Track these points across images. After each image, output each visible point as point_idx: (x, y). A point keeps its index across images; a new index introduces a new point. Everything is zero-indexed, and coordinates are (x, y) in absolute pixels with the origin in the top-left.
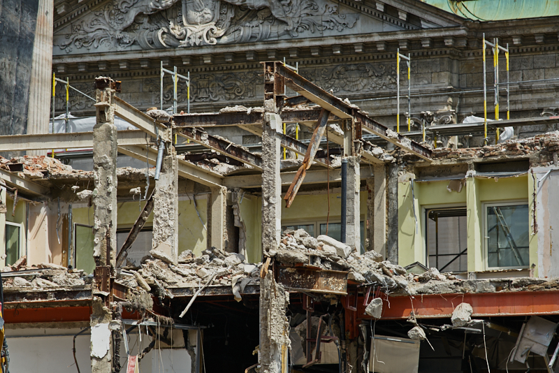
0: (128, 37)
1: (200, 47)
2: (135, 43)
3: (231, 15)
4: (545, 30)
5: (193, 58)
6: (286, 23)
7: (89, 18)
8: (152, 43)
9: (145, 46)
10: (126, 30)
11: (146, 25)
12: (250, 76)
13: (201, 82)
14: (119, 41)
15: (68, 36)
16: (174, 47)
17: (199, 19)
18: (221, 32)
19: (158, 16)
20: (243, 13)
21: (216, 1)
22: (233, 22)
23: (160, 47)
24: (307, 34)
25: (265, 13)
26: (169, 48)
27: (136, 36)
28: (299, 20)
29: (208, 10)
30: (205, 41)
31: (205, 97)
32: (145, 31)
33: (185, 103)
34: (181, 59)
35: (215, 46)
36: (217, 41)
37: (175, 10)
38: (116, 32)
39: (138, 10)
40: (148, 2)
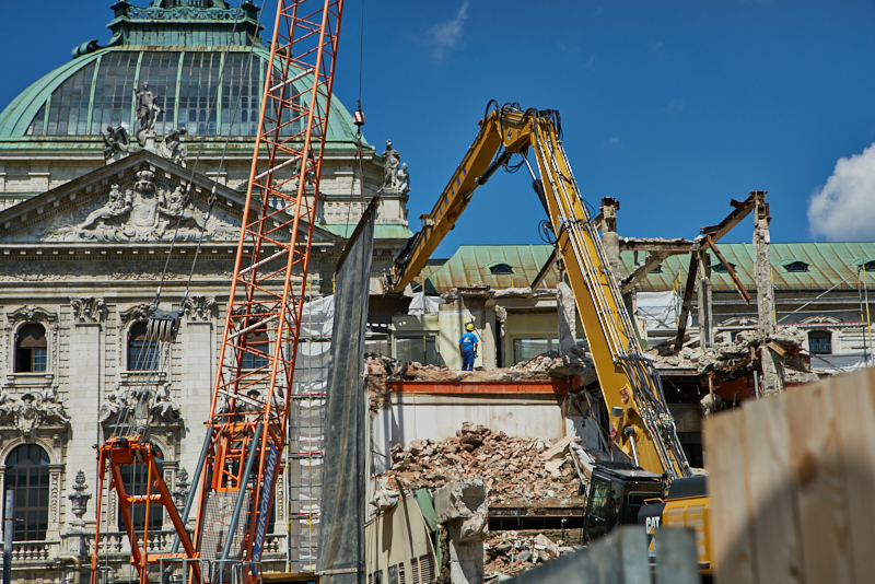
0: (88, 233)
1: (147, 242)
2: (94, 237)
3: (168, 222)
4: (384, 247)
5: (140, 249)
6: (206, 230)
7: (58, 219)
8: (107, 238)
9: (101, 237)
10: (86, 228)
11: (102, 223)
12: (179, 264)
14: (82, 235)
15: (42, 230)
16: (128, 242)
17: (144, 223)
18: (160, 234)
19: (112, 220)
20: (176, 221)
21: (156, 212)
22: (168, 227)
23: (114, 241)
24: (221, 238)
25: (191, 223)
26: (122, 241)
27: (94, 232)
28: (216, 229)
29: (150, 217)
30: (151, 238)
31: (146, 277)
32: (102, 230)
33: (131, 280)
34: (131, 249)
35: (159, 242)
36: (160, 239)
37: (125, 217)
38: (79, 228)
39: (98, 215)
40: (106, 210)
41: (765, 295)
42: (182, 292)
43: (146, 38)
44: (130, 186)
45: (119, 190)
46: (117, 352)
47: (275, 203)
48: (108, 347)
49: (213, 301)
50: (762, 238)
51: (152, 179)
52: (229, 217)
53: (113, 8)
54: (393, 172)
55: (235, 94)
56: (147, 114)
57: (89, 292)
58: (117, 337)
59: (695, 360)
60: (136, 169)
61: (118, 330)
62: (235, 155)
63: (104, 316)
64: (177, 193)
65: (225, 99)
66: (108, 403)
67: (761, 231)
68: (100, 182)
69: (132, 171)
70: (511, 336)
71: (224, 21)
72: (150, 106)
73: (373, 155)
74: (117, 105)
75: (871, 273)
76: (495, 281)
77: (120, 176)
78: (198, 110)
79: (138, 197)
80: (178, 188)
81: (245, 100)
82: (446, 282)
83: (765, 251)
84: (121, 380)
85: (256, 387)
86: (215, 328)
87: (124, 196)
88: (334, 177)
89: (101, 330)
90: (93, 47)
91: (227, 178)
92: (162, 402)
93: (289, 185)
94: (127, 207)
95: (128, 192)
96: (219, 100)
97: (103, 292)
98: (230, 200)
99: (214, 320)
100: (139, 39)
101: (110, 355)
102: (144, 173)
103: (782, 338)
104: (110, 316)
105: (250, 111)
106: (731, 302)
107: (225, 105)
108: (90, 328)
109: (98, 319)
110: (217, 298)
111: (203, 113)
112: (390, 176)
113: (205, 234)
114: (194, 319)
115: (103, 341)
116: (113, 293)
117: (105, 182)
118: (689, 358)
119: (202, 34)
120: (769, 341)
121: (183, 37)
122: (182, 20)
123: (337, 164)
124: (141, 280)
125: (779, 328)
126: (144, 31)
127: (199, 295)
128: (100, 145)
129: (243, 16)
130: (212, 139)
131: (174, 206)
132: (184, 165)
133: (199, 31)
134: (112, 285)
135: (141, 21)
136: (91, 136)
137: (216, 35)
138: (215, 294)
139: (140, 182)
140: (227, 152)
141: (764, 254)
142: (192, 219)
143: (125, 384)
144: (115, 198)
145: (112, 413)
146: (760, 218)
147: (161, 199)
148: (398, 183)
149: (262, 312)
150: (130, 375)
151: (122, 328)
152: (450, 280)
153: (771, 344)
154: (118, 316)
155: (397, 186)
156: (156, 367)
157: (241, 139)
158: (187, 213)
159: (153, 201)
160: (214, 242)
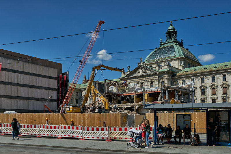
12: (145, 77)
15: (133, 75)
17: (141, 73)
19: (138, 73)
20: (144, 72)
25: (145, 72)
31: (142, 79)
33: (140, 79)
34: (140, 76)
36: (142, 74)
37: (139, 72)
38: (136, 74)
40: (138, 72)
57: (137, 81)
61: (140, 84)
69: (140, 67)
74: (156, 56)
78: (164, 55)
86: (148, 83)
90: (156, 48)
105: (169, 54)
107: (167, 53)
114: (146, 83)
116: (139, 81)
119: (169, 44)
121: (167, 44)
127: (146, 80)
130: (164, 58)
135: (162, 44)
137: (171, 43)
138: (148, 80)
144: (138, 70)
149: (152, 81)
157: (167, 58)
158: (145, 71)
160: (148, 74)
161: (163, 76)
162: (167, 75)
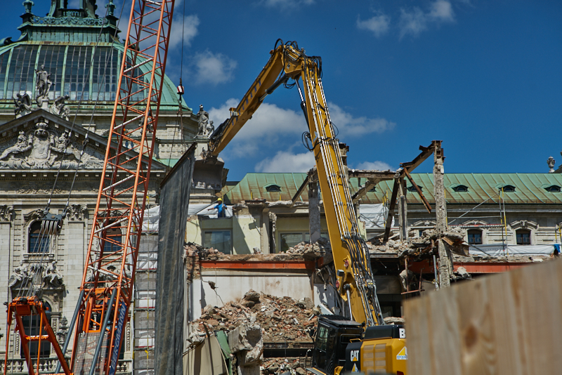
0: (3, 163)
1: (42, 169)
2: (7, 165)
3: (56, 156)
5: (37, 173)
6: (81, 162)
8: (16, 166)
9: (11, 165)
10: (2, 159)
11: (12, 157)
12: (64, 184)
13: (39, 185)
16: (30, 169)
17: (40, 157)
18: (51, 164)
19: (19, 155)
20: (61, 156)
21: (48, 149)
22: (56, 160)
23: (20, 168)
24: (91, 167)
25: (72, 157)
26: (26, 168)
27: (8, 162)
28: (88, 161)
29: (45, 153)
30: (45, 167)
31: (41, 192)
32: (12, 161)
33: (32, 193)
34: (32, 174)
35: (50, 169)
36: (51, 167)
37: (28, 152)
39: (10, 151)
40: (16, 148)
41: (441, 207)
42: (65, 202)
43: (43, 36)
44: (32, 132)
45: (24, 135)
46: (22, 241)
47: (127, 144)
48: (16, 238)
49: (85, 208)
50: (439, 170)
51: (46, 128)
52: (97, 154)
53: (21, 16)
54: (204, 126)
55: (101, 73)
56: (43, 86)
57: (4, 201)
58: (22, 231)
59: (396, 248)
60: (35, 121)
61: (22, 226)
62: (101, 113)
63: (13, 217)
64: (62, 138)
65: (95, 77)
66: (15, 274)
67: (439, 166)
68: (12, 130)
69: (33, 124)
70: (279, 232)
71: (95, 26)
72: (46, 80)
73: (191, 114)
74: (24, 80)
75: (507, 193)
76: (269, 196)
77: (25, 126)
78: (77, 84)
79: (37, 140)
80: (63, 134)
81: (108, 77)
82: (238, 197)
83: (441, 179)
84: (24, 259)
85: (113, 264)
86: (86, 225)
87: (27, 139)
88: (166, 128)
89: (11, 226)
90: (8, 42)
91: (96, 128)
92: (51, 274)
93: (136, 133)
94: (29, 146)
95: (30, 136)
96: (91, 77)
97: (13, 201)
98: (97, 142)
99: (86, 220)
100: (39, 37)
101: (17, 243)
102: (41, 124)
103: (451, 234)
104: (17, 217)
105: (111, 85)
106: (419, 211)
107: (95, 81)
108: (4, 225)
109: (9, 219)
110: (88, 206)
111: (80, 85)
112: (202, 128)
113: (81, 164)
114: (73, 219)
115: (12, 233)
116: (19, 202)
117: (15, 130)
118: (392, 247)
119: (80, 34)
120: (443, 236)
121: (68, 36)
122: (67, 25)
123: (168, 120)
124: (38, 194)
125: (449, 228)
126: (42, 32)
127: (76, 204)
128: (12, 106)
129: (107, 24)
130: (86, 102)
131: (61, 145)
132: (67, 119)
133: (78, 32)
134: (19, 197)
135: (40, 25)
136: (6, 99)
137: (89, 35)
138: (86, 203)
139: (38, 130)
140: (96, 111)
141: (440, 181)
142: (72, 154)
143: (26, 262)
144: (21, 140)
145: (18, 281)
146: (438, 158)
147: (52, 141)
148: (207, 132)
149: (118, 216)
150: (30, 256)
151: (25, 225)
152: (240, 195)
153: (444, 238)
154: (22, 217)
155: (207, 134)
156: (47, 251)
157: (105, 103)
158: (69, 150)
159: (47, 142)
160: (86, 169)
161: (191, 195)
162: (209, 195)
